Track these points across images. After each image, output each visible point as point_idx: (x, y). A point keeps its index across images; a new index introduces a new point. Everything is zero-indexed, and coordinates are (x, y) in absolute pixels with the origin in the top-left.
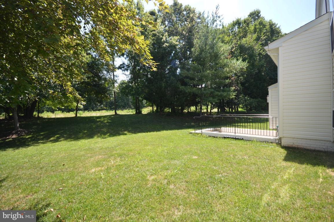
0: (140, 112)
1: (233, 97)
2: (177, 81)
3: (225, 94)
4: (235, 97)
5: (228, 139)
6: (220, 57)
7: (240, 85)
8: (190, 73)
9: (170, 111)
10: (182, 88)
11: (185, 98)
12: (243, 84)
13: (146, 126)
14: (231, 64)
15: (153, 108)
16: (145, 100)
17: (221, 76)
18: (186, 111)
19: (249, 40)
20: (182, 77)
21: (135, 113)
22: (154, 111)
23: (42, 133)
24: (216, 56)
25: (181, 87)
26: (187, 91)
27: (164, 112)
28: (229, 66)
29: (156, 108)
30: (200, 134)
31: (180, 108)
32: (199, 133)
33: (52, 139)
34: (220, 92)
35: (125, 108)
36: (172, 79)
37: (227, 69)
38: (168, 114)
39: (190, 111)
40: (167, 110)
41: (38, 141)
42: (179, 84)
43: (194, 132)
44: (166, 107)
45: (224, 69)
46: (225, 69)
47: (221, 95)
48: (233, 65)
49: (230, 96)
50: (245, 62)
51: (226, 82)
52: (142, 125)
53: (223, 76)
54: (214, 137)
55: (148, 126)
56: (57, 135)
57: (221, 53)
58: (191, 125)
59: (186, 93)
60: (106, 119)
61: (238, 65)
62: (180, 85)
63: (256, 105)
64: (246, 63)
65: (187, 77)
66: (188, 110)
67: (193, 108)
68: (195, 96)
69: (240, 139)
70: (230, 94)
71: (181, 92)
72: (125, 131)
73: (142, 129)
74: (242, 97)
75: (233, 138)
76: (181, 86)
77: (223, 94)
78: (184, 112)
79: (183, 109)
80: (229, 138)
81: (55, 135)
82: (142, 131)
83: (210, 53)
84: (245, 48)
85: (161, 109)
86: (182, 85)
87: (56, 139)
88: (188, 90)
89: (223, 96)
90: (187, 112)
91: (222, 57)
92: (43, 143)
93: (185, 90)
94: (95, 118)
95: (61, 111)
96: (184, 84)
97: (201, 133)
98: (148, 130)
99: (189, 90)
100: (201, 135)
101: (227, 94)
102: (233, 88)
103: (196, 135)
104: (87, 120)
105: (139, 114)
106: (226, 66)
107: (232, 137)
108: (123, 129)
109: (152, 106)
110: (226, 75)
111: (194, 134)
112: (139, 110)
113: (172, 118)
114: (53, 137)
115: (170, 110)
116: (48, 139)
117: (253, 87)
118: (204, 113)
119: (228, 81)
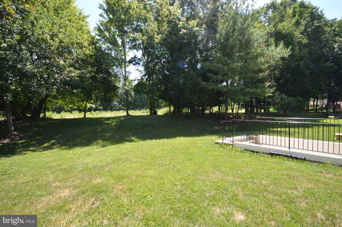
0: (155, 113)
1: (270, 94)
2: (198, 76)
3: (259, 91)
4: (272, 94)
5: (278, 157)
6: (252, 45)
7: (274, 81)
8: (214, 66)
9: (190, 112)
10: (204, 84)
11: (207, 96)
12: (277, 80)
13: (160, 130)
14: (268, 52)
15: (170, 109)
16: (161, 99)
17: (253, 69)
18: (207, 112)
19: (286, 26)
20: (203, 71)
21: (149, 114)
22: (171, 111)
23: (37, 138)
24: (247, 44)
25: (202, 84)
26: (210, 88)
27: (182, 113)
28: (265, 55)
29: (173, 108)
30: (231, 146)
31: (201, 108)
32: (229, 145)
33: (45, 145)
34: (251, 89)
35: (143, 108)
36: (192, 73)
37: (262, 59)
38: (187, 115)
39: (212, 112)
40: (185, 110)
41: (28, 148)
42: (200, 79)
43: (221, 141)
44: (185, 107)
45: (257, 59)
46: (259, 59)
47: (254, 93)
48: (271, 53)
49: (265, 94)
50: (287, 49)
51: (260, 76)
52: (156, 129)
53: (255, 68)
54: (254, 152)
55: (162, 130)
56: (52, 140)
57: (255, 40)
58: (215, 129)
59: (209, 90)
60: (115, 120)
61: (278, 53)
62: (201, 81)
63: (296, 105)
64: (289, 49)
65: (210, 71)
66: (210, 110)
67: (215, 109)
68: (219, 93)
69: (301, 159)
70: (266, 91)
71: (203, 88)
72: (133, 136)
73: (155, 133)
74: (278, 95)
75: (287, 156)
76: (203, 82)
77: (256, 91)
78: (205, 113)
79: (204, 110)
80: (280, 155)
81: (51, 141)
82: (154, 137)
83: (239, 40)
84: (282, 35)
85: (178, 109)
86: (204, 80)
87: (50, 146)
88: (210, 86)
89: (256, 94)
90: (209, 112)
91: (255, 44)
92: (34, 151)
93: (208, 86)
94: (103, 120)
95: (79, 111)
96: (206, 79)
97: (232, 143)
98: (161, 135)
99: (213, 86)
100: (233, 147)
101: (262, 91)
102: (268, 84)
103: (225, 147)
104: (94, 122)
105: (154, 115)
106: (261, 56)
107: (285, 154)
108: (131, 134)
109: (170, 106)
110: (260, 67)
111: (222, 145)
112: (154, 111)
113: (192, 121)
114: (48, 143)
115: (190, 110)
116: (40, 145)
117: (290, 83)
118: (229, 114)
119: (263, 75)
